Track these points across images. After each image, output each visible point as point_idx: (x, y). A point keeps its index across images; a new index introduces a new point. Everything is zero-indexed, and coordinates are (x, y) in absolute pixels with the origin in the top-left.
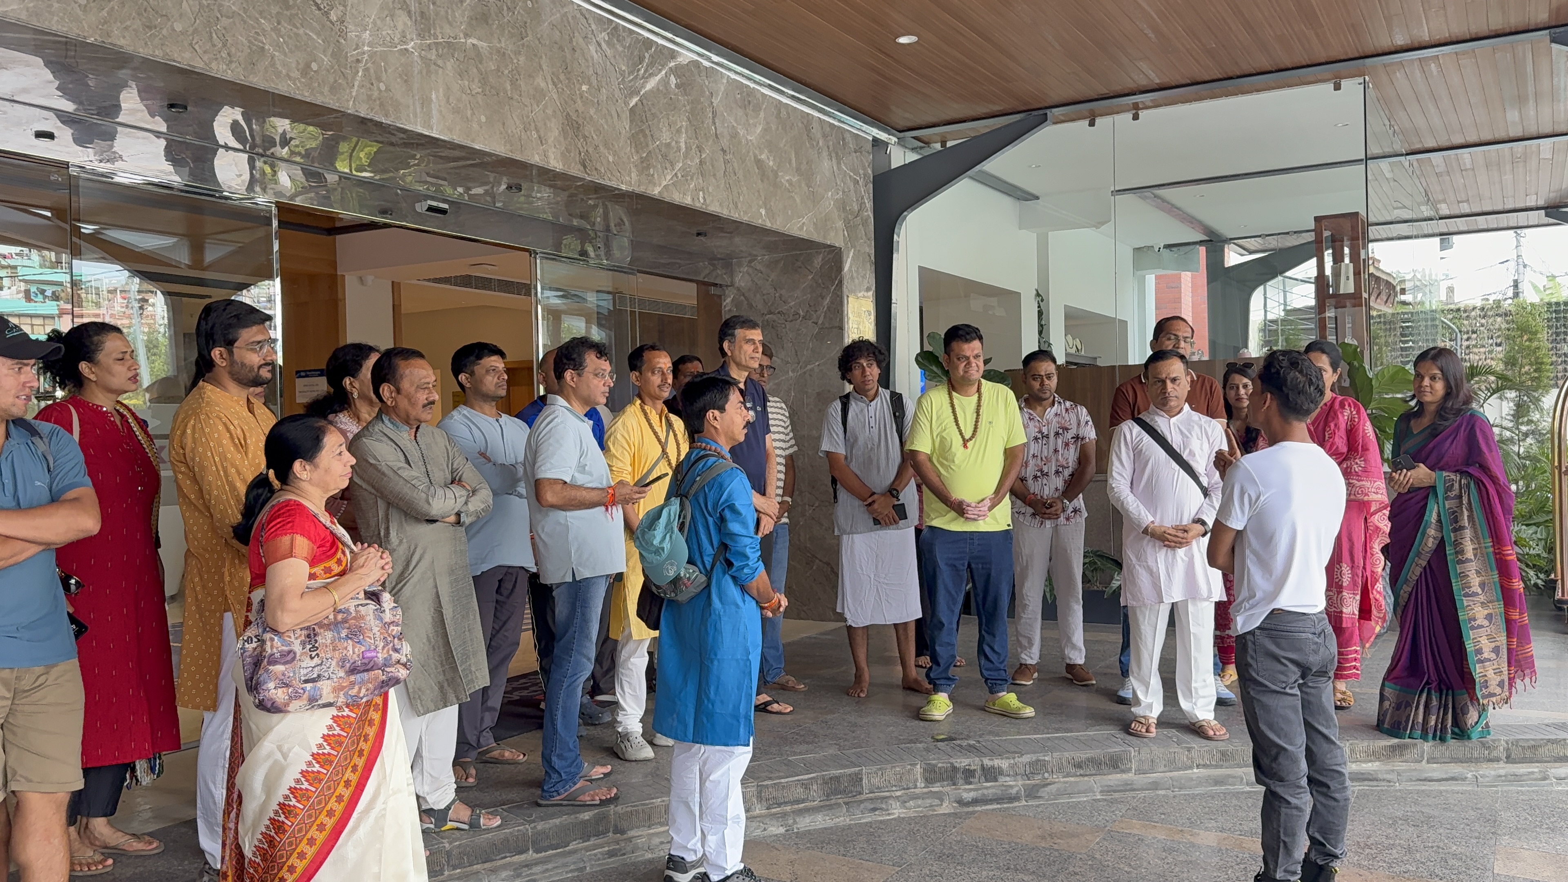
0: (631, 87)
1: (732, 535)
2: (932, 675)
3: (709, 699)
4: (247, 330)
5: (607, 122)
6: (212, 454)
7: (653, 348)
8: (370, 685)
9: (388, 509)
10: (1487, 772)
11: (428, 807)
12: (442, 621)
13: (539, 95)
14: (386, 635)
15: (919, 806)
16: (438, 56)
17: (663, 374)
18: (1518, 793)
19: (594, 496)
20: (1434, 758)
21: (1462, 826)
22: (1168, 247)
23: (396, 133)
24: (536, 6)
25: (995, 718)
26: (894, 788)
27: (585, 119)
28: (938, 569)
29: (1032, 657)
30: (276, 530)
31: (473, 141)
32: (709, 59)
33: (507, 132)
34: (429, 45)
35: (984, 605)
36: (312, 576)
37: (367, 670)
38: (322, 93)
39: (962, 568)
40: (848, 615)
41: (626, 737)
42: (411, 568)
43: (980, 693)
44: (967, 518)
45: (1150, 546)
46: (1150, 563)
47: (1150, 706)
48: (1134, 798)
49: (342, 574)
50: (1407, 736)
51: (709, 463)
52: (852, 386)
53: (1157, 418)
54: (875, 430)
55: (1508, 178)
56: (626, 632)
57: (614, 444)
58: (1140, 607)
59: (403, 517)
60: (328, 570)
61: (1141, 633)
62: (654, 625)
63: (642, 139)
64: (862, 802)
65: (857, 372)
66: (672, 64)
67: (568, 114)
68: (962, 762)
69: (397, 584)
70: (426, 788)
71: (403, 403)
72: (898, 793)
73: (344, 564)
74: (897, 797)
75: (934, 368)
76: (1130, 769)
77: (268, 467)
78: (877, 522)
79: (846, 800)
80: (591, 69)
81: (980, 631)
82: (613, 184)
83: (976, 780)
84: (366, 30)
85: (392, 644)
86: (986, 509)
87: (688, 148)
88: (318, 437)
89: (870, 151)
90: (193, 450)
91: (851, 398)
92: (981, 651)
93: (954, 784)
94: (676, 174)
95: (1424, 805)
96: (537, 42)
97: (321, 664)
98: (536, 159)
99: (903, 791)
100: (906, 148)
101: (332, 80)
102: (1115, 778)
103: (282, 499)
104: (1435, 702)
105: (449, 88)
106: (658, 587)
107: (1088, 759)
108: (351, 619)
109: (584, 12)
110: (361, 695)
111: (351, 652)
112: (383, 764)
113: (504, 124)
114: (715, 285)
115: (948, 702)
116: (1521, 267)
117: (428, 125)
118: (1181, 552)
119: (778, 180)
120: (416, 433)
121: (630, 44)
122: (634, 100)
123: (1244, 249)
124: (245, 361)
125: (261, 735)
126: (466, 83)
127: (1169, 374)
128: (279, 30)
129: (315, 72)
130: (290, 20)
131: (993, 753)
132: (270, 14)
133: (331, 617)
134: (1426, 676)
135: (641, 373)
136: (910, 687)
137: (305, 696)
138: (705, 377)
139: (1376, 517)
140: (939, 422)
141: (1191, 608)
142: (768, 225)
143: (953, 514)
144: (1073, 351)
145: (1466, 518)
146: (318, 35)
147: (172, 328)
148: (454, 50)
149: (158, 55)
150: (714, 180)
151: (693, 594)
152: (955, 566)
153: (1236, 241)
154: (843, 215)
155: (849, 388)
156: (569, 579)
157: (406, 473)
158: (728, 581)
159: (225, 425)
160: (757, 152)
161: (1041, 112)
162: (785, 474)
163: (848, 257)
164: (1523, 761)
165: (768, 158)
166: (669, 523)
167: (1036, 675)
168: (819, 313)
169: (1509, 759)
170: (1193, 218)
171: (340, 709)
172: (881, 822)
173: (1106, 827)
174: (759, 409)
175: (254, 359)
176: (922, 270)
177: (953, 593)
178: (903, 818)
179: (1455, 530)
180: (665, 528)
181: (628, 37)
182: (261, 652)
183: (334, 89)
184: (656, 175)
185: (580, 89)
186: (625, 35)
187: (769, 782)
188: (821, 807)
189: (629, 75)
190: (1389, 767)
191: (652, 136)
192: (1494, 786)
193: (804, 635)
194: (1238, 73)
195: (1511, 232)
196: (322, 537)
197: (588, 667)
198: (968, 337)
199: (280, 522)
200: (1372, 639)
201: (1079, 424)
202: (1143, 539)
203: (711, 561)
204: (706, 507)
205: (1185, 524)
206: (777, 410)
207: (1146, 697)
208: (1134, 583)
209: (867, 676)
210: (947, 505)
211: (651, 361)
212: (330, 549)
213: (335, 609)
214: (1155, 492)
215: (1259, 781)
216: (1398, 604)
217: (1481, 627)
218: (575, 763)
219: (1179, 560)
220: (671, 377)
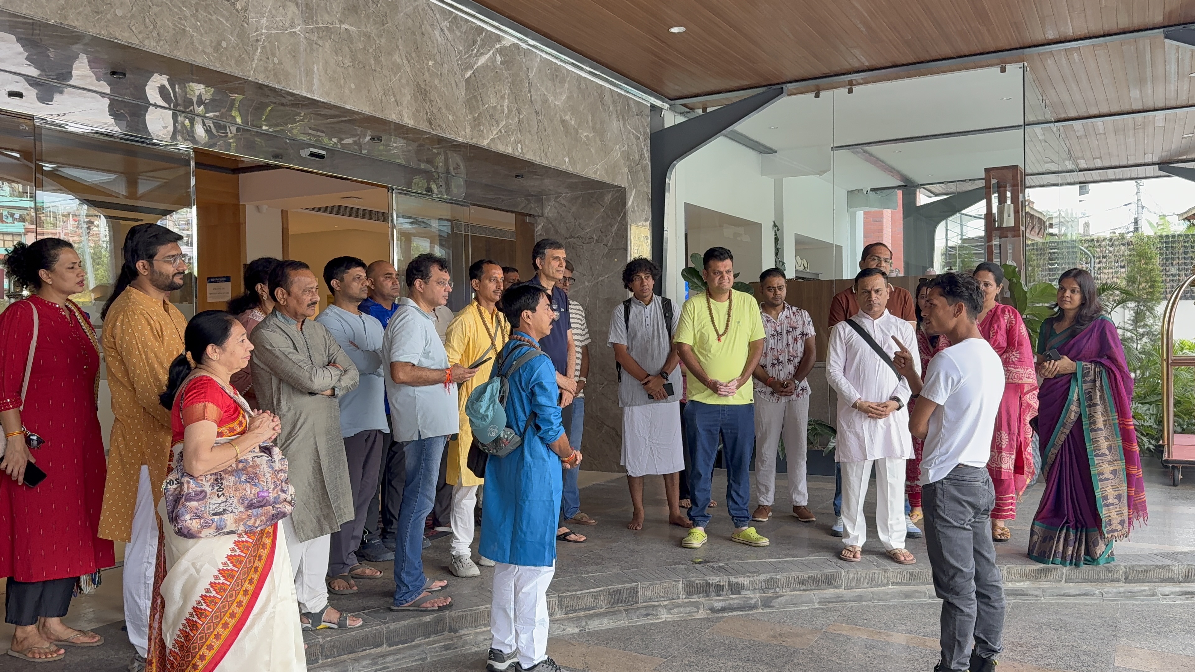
0: (466, 63)
1: (540, 406)
2: (692, 513)
3: (522, 531)
4: (163, 247)
5: (448, 90)
6: (136, 342)
7: (490, 262)
8: (263, 518)
9: (280, 384)
10: (1110, 589)
11: (307, 611)
12: (320, 470)
13: (396, 68)
14: (276, 480)
15: (681, 613)
16: (319, 37)
17: (498, 282)
18: (1133, 606)
19: (435, 376)
20: (1070, 579)
21: (1091, 630)
22: (874, 190)
23: (286, 96)
25: (739, 546)
26: (662, 599)
27: (431, 87)
28: (697, 433)
29: (768, 500)
30: (192, 399)
31: (345, 103)
32: (526, 43)
33: (371, 97)
34: (312, 29)
35: (732, 461)
36: (220, 434)
37: (261, 506)
38: (230, 65)
39: (715, 432)
40: (628, 468)
41: (458, 559)
42: (297, 429)
43: (728, 527)
44: (720, 394)
45: (857, 417)
46: (857, 430)
47: (857, 538)
48: (843, 607)
49: (243, 433)
50: (1050, 562)
51: (523, 351)
52: (633, 293)
53: (864, 320)
54: (650, 327)
55: (1131, 140)
56: (459, 480)
58: (849, 463)
59: (291, 390)
60: (232, 430)
61: (850, 483)
63: (475, 103)
64: (638, 609)
65: (637, 283)
66: (498, 46)
67: (418, 83)
68: (714, 579)
69: (285, 441)
70: (305, 597)
71: (293, 303)
72: (666, 603)
73: (244, 425)
74: (665, 606)
75: (696, 281)
76: (841, 586)
77: (187, 350)
78: (651, 397)
79: (626, 607)
80: (436, 49)
81: (729, 481)
82: (453, 137)
83: (725, 593)
84: (264, 17)
85: (280, 487)
86: (734, 387)
87: (510, 111)
88: (226, 328)
89: (649, 114)
90: (121, 339)
91: (632, 302)
92: (729, 496)
93: (708, 596)
94: (500, 130)
95: (1062, 615)
96: (395, 28)
97: (226, 501)
98: (393, 117)
99: (669, 601)
100: (676, 112)
101: (237, 54)
102: (829, 592)
103: (197, 375)
104: (1072, 537)
105: (326, 63)
106: (484, 445)
107: (809, 578)
108: (249, 467)
109: (431, 5)
110: (257, 525)
111: (249, 493)
112: (273, 578)
113: (369, 90)
114: (530, 215)
115: (704, 534)
116: (1140, 208)
117: (310, 90)
118: (881, 422)
119: (578, 135)
120: (302, 326)
121: (466, 30)
122: (469, 73)
123: (932, 192)
124: (163, 271)
125: (180, 555)
126: (340, 58)
127: (873, 287)
128: (197, 16)
129: (224, 48)
130: (206, 8)
131: (737, 573)
132: (190, 4)
133: (234, 465)
134: (1066, 518)
135: (480, 281)
136: (675, 522)
137: (213, 526)
138: (521, 285)
139: (1028, 396)
140: (699, 322)
141: (888, 464)
142: (571, 170)
143: (709, 391)
144: (801, 268)
145: (1098, 397)
146: (227, 20)
147: (113, 244)
148: (332, 33)
149: (104, 34)
150: (529, 136)
151: (510, 451)
152: (710, 431)
153: (925, 186)
154: (627, 163)
155: (631, 295)
156: (416, 438)
157: (294, 357)
158: (537, 441)
159: (147, 320)
160: (562, 114)
161: (779, 86)
162: (582, 360)
163: (631, 195)
164: (1137, 581)
165: (571, 119)
166: (492, 396)
167: (770, 514)
168: (608, 237)
169: (1127, 580)
170: (893, 168)
171: (240, 535)
172: (652, 624)
173: (822, 629)
174: (562, 310)
175: (169, 269)
176: (687, 205)
177: (709, 451)
178: (669, 622)
179: (1090, 406)
180: (489, 400)
181: (464, 25)
182: (180, 492)
183: (239, 61)
184: (485, 131)
185: (427, 64)
186: (462, 23)
187: (568, 594)
188: (607, 613)
189: (465, 54)
190: (1036, 585)
191: (482, 101)
192: (1116, 600)
193: (595, 483)
194: (928, 59)
195: (1133, 182)
196: (228, 404)
197: (430, 506)
198: (722, 257)
199: (195, 393)
200: (1024, 489)
201: (804, 324)
202: (852, 411)
203: (524, 425)
204: (521, 384)
205: (884, 401)
206: (576, 311)
207: (853, 531)
208: (845, 445)
209: (642, 514)
210: (704, 384)
211: (488, 271)
212: (234, 414)
213: (237, 460)
214: (862, 377)
215: (939, 595)
216: (1047, 463)
217: (1108, 479)
218: (420, 579)
219: (879, 428)
220: (502, 284)
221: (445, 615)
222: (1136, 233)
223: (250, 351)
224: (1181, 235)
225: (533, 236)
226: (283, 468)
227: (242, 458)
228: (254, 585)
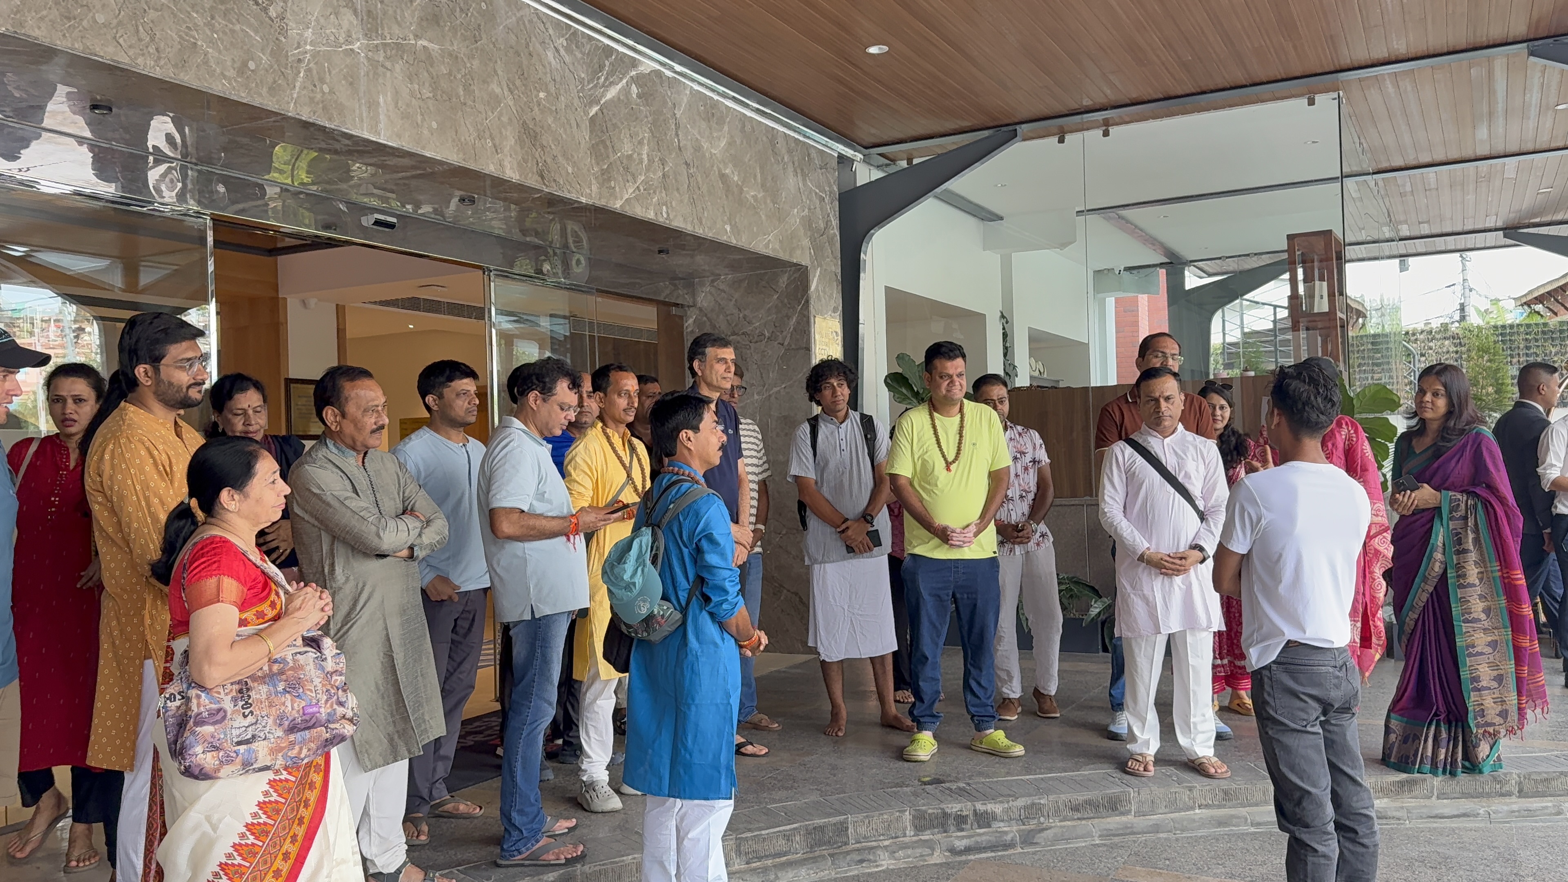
0: (591, 96)
1: (710, 568)
2: (915, 712)
3: (686, 749)
4: (175, 346)
5: (565, 130)
6: (133, 482)
7: (621, 368)
8: (312, 745)
9: (333, 544)
10: (1500, 807)
11: (377, 871)
12: (393, 667)
13: (494, 101)
14: (329, 687)
15: (909, 857)
16: (386, 57)
17: (630, 397)
18: (1533, 829)
19: (554, 525)
20: (1444, 794)
21: (1482, 867)
22: (1129, 269)
23: (340, 138)
24: (490, 8)
25: (983, 758)
26: (882, 838)
27: (542, 127)
28: (921, 600)
29: (1014, 690)
30: (200, 571)
31: (423, 148)
32: (671, 69)
33: (459, 140)
34: (377, 46)
35: (969, 638)
36: (243, 623)
37: (309, 728)
38: (260, 95)
39: (946, 598)
40: (821, 650)
41: (591, 786)
42: (358, 608)
43: (965, 731)
44: (952, 545)
45: (1145, 574)
46: (1145, 592)
47: (1147, 743)
48: (1134, 841)
49: (276, 618)
50: (1416, 770)
51: (683, 489)
52: (820, 408)
53: (1150, 439)
54: (846, 454)
56: (592, 672)
57: (575, 469)
58: (1135, 638)
59: (350, 552)
60: (260, 615)
61: (1136, 665)
62: (622, 666)
63: (603, 151)
64: (848, 853)
65: (827, 393)
66: (633, 73)
67: (524, 122)
68: (954, 807)
69: (342, 626)
70: (374, 850)
71: (348, 428)
72: (887, 843)
73: (278, 607)
74: (886, 847)
75: (904, 391)
76: (1130, 811)
77: (191, 495)
78: (850, 549)
79: (831, 851)
80: (549, 75)
81: (965, 665)
82: (573, 196)
83: (969, 826)
84: (308, 28)
85: (336, 697)
86: (971, 535)
87: (651, 161)
88: (249, 463)
89: (836, 167)
90: (111, 478)
91: (820, 420)
92: (967, 686)
93: (945, 832)
94: (638, 187)
95: (1438, 845)
96: (492, 46)
97: (256, 723)
98: (491, 169)
99: (891, 841)
100: (872, 165)
101: (270, 80)
102: (1114, 821)
103: (206, 535)
104: (1444, 735)
105: (397, 92)
106: (628, 626)
107: (1086, 802)
108: (289, 670)
109: (541, 15)
110: (302, 756)
111: (290, 708)
112: (326, 833)
113: (456, 132)
114: (677, 305)
115: (934, 742)
116: (1467, 291)
117: (375, 129)
118: (1178, 580)
119: (743, 195)
120: (363, 459)
121: (590, 51)
122: (595, 110)
123: (1204, 272)
124: (173, 380)
125: (187, 804)
126: (417, 87)
127: (1162, 392)
128: (213, 26)
129: (252, 71)
130: (225, 14)
131: (986, 797)
132: (203, 8)
133: (266, 668)
134: (1435, 708)
135: (606, 395)
136: (890, 724)
137: (238, 760)
138: (676, 395)
139: (1377, 539)
140: (920, 444)
141: (1189, 639)
142: (734, 242)
143: (936, 541)
144: (1037, 374)
145: (1470, 541)
146: (256, 32)
148: (404, 52)
149: (78, 48)
150: (677, 195)
151: (666, 633)
152: (939, 596)
153: (1196, 264)
154: (809, 233)
155: (817, 410)
156: (527, 617)
157: (354, 504)
158: (705, 618)
159: (148, 449)
160: (721, 166)
161: (1011, 128)
162: (759, 500)
163: (815, 276)
164: (1537, 794)
165: (733, 172)
166: (640, 555)
167: (1019, 710)
168: (784, 333)
169: (1522, 794)
170: (1155, 239)
171: (277, 772)
172: (869, 874)
173: (1109, 875)
174: (731, 431)
175: (183, 378)
176: (887, 289)
177: (937, 624)
178: (893, 870)
179: (1458, 552)
180: (637, 561)
181: (587, 43)
182: (186, 711)
183: (273, 90)
184: (617, 189)
185: (538, 96)
186: (584, 41)
187: (749, 835)
188: (805, 859)
189: (589, 83)
190: (1398, 804)
191: (613, 147)
192: (1508, 822)
193: (773, 669)
194: (1212, 87)
195: (1458, 254)
196: (253, 577)
197: (550, 713)
198: (951, 354)
199: (204, 562)
200: (1372, 668)
201: (1034, 448)
202: (1138, 566)
203: (686, 596)
204: (681, 537)
205: (1181, 550)
206: (749, 433)
207: (1142, 733)
208: (1129, 613)
209: (844, 713)
210: (930, 531)
211: (617, 382)
212: (263, 590)
213: (270, 659)
214: (1150, 517)
215: (1282, 827)
216: (1404, 631)
217: (1482, 654)
218: (537, 818)
219: (1176, 588)
220: (637, 400)
221: (575, 871)
222: (1462, 324)
223: (285, 497)
224: (1521, 325)
225: (681, 334)
226: (339, 668)
227: (277, 656)
228: (298, 845)
